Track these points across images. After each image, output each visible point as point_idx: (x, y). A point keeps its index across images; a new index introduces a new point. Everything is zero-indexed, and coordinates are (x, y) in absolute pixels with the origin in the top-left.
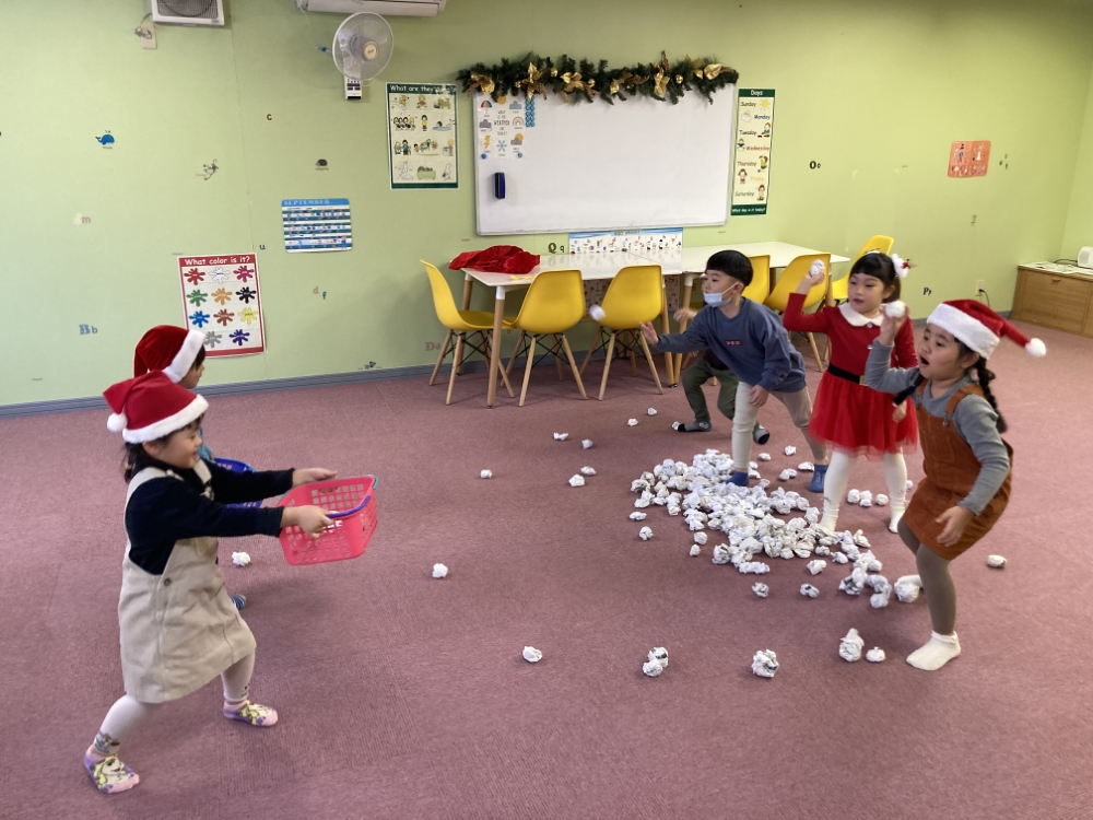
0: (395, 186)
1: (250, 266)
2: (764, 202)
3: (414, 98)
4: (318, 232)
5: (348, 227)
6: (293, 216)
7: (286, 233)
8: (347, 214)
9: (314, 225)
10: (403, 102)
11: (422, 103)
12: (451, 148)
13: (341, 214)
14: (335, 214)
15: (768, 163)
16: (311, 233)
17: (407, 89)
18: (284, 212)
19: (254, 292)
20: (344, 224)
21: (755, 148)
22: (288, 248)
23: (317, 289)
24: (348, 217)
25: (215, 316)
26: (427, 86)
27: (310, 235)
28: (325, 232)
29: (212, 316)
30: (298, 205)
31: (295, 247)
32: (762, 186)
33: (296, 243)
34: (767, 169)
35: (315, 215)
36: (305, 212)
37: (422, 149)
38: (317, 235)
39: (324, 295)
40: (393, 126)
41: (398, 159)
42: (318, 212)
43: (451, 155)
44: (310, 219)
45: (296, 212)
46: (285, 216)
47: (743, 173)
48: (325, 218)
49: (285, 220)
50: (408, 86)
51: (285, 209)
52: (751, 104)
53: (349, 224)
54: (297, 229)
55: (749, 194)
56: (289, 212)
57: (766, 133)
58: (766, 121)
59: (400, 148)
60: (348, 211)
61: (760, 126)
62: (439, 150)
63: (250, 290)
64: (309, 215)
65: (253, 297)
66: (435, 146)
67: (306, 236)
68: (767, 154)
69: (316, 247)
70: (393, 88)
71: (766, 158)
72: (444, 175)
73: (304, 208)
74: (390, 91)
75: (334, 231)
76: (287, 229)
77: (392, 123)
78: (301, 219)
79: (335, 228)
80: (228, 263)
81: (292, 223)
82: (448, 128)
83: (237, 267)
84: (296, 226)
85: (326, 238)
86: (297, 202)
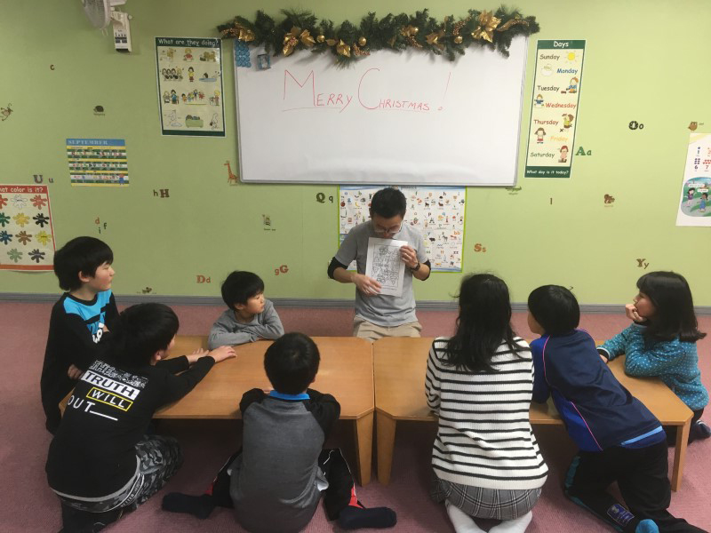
0: (165, 132)
1: (43, 196)
2: (567, 164)
3: (180, 51)
4: (98, 169)
5: (124, 166)
6: (76, 153)
7: (71, 168)
8: (123, 154)
9: (95, 163)
10: (171, 54)
11: (189, 56)
12: (217, 98)
13: (118, 154)
14: (113, 154)
15: (573, 122)
16: (92, 169)
17: (174, 42)
18: (69, 150)
19: (47, 218)
20: (121, 163)
21: (558, 105)
22: (73, 181)
23: (99, 219)
24: (125, 158)
25: (17, 236)
26: (193, 40)
27: (92, 172)
28: (105, 169)
29: (14, 235)
30: (80, 144)
31: (80, 181)
32: (564, 147)
33: (80, 177)
34: (572, 129)
35: (95, 154)
37: (190, 99)
38: (98, 172)
39: (105, 225)
40: (162, 77)
41: (168, 108)
42: (98, 151)
43: (217, 105)
44: (91, 157)
45: (80, 151)
46: (70, 153)
47: (540, 133)
48: (104, 157)
49: (70, 157)
50: (175, 40)
51: (69, 147)
52: (552, 57)
53: (125, 163)
54: (81, 165)
55: (548, 155)
56: (73, 151)
57: (572, 89)
58: (573, 75)
59: (168, 97)
60: (124, 151)
61: (564, 81)
62: (206, 100)
63: (44, 216)
64: (88, 154)
65: (47, 223)
66: (201, 96)
67: (87, 172)
68: (572, 112)
69: (97, 182)
70: (160, 41)
71: (571, 117)
72: (211, 124)
73: (86, 147)
74: (158, 44)
75: (112, 169)
76: (71, 165)
77: (160, 73)
78: (84, 157)
79: (113, 166)
80: (26, 191)
81: (76, 160)
82: (214, 79)
83: (32, 196)
84: (79, 162)
85: (105, 174)
86: (79, 141)
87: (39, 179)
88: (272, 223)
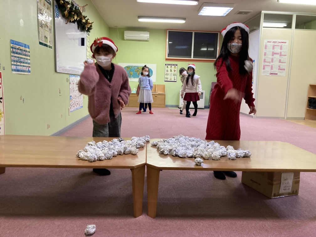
4: (22, 62)
6: (14, 50)
7: (12, 61)
8: (29, 54)
9: (21, 58)
10: (41, 1)
11: (45, 5)
12: (51, 30)
14: (26, 53)
15: (89, 57)
16: (19, 62)
18: (12, 48)
19: (1, 99)
21: (88, 52)
22: (13, 70)
23: (21, 97)
24: (29, 56)
27: (20, 64)
28: (24, 63)
30: (15, 44)
31: (15, 70)
33: (15, 67)
35: (21, 52)
36: (18, 49)
37: (45, 27)
38: (22, 64)
39: (23, 101)
40: (39, 12)
41: (41, 29)
42: (22, 50)
43: (51, 33)
44: (19, 54)
45: (15, 48)
48: (24, 55)
51: (11, 45)
52: (87, 37)
53: (30, 60)
54: (16, 59)
57: (89, 47)
58: (89, 43)
59: (40, 24)
60: (29, 52)
61: (88, 45)
64: (19, 51)
65: (1, 102)
66: (48, 27)
67: (18, 64)
71: (89, 55)
72: (50, 42)
73: (17, 47)
75: (26, 63)
76: (12, 58)
78: (17, 53)
79: (26, 61)
81: (14, 54)
84: (15, 57)
85: (24, 66)
86: (15, 42)
88: (61, 93)
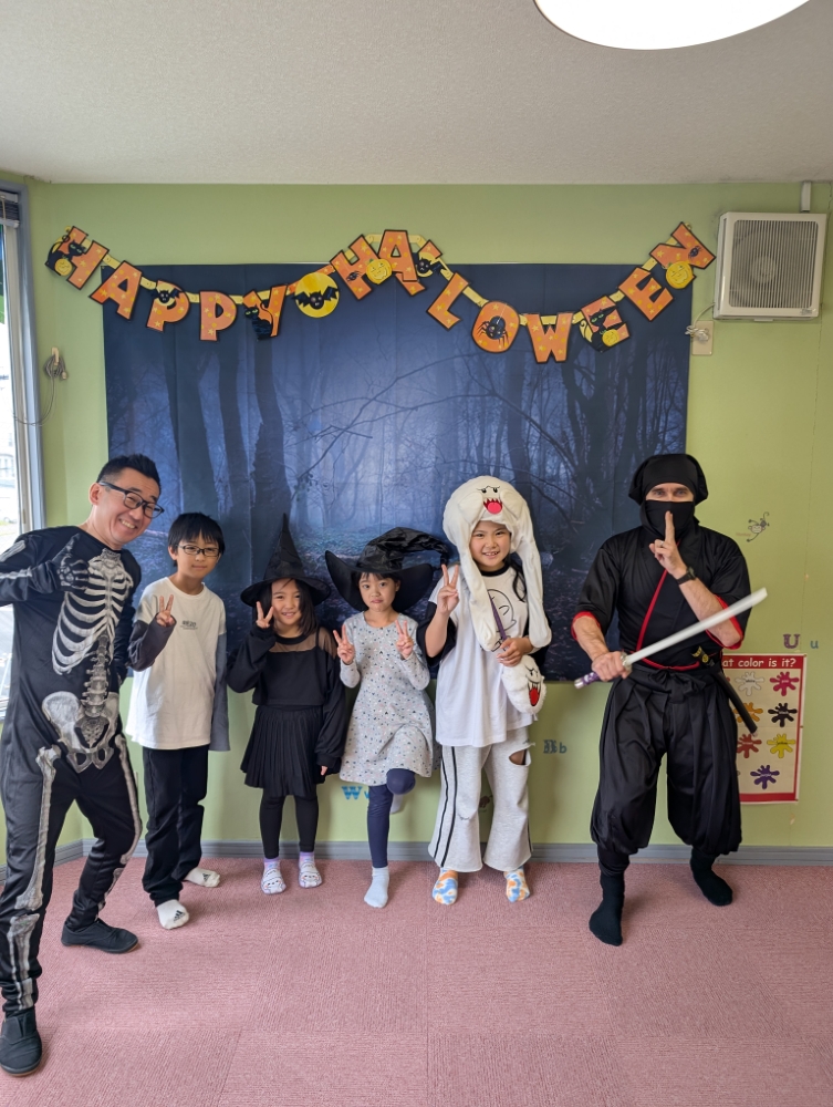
1: (794, 673)
19: (794, 711)
63: (789, 708)
65: (791, 719)
80: (765, 666)
83: (776, 673)
87: (792, 642)
